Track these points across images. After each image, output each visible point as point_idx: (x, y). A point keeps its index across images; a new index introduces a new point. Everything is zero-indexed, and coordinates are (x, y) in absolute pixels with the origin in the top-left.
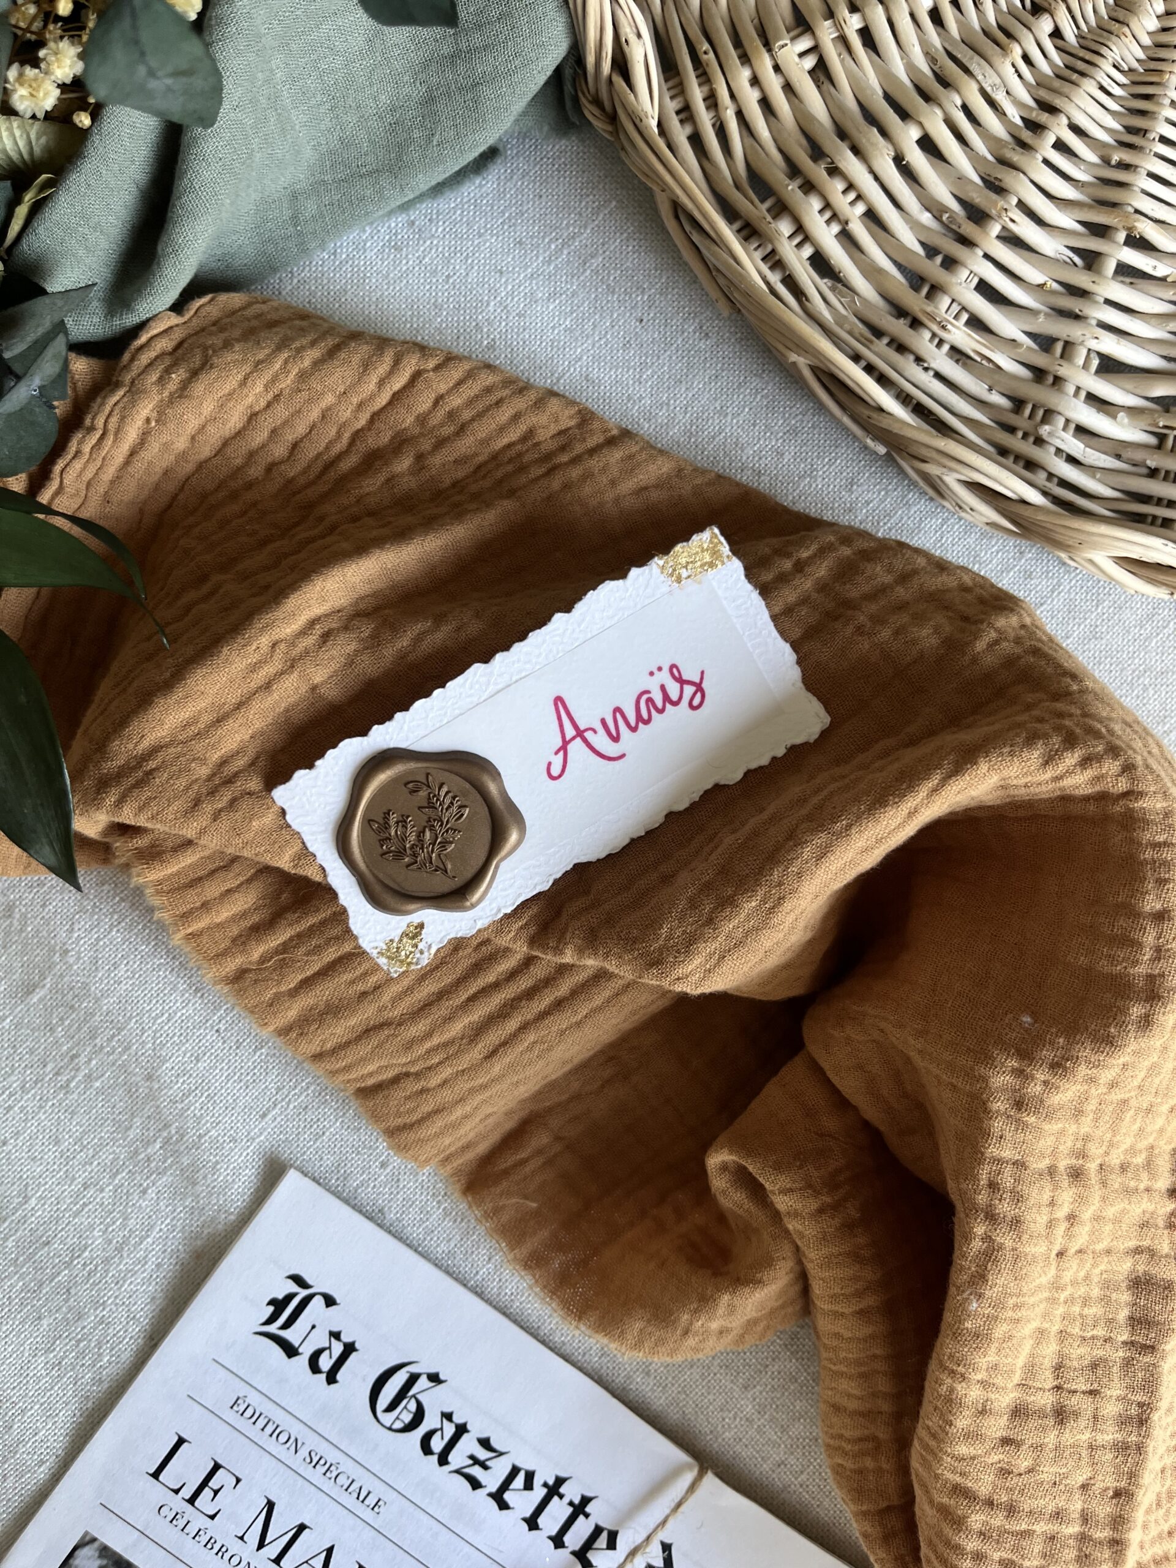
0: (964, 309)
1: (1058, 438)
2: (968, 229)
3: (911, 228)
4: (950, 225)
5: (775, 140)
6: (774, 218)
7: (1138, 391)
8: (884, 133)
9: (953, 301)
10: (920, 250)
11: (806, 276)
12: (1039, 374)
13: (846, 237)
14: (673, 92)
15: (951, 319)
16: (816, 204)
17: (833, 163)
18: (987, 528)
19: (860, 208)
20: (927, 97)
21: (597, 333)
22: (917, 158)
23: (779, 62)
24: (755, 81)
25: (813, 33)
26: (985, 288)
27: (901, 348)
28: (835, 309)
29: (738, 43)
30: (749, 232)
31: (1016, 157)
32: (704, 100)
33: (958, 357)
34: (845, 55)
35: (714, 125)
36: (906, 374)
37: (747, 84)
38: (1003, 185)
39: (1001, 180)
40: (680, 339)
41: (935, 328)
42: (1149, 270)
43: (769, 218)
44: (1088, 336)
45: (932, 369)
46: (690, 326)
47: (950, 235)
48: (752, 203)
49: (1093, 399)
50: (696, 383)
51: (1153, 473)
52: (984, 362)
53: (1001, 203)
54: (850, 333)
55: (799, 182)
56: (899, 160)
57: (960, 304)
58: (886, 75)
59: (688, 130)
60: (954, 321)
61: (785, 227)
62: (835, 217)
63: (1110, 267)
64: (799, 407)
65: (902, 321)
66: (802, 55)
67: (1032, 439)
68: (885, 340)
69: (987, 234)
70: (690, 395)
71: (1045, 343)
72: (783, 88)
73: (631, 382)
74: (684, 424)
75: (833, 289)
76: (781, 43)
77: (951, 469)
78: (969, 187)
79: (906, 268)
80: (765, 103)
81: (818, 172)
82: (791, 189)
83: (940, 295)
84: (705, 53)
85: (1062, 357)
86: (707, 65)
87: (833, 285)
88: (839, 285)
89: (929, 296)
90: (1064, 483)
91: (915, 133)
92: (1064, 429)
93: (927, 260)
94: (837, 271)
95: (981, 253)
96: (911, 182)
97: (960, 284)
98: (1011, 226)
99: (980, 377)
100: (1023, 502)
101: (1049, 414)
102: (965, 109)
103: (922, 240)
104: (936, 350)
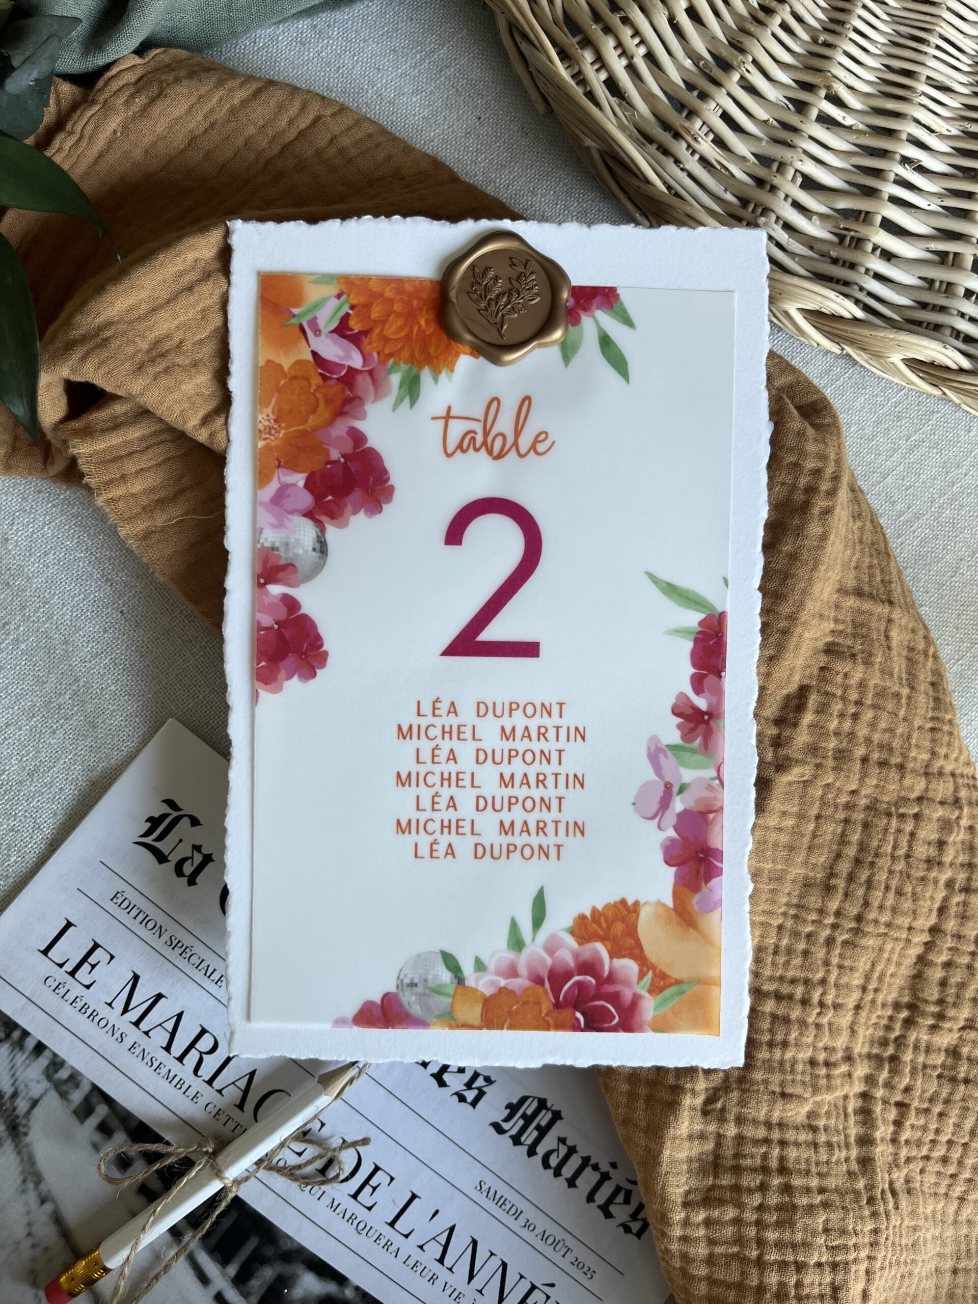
0: (711, 130)
2: (717, 73)
3: (677, 69)
4: (705, 70)
6: (581, 48)
7: (827, 203)
8: (663, 1)
9: (704, 123)
10: (683, 85)
11: (602, 93)
12: (760, 182)
13: (631, 68)
15: (703, 136)
16: (612, 42)
17: (625, 14)
19: (642, 50)
22: (684, 21)
26: (726, 117)
27: (666, 152)
28: (621, 120)
30: (564, 55)
31: (753, 28)
33: (705, 165)
36: (668, 170)
38: (742, 46)
39: (741, 43)
41: (689, 139)
42: (840, 119)
43: (578, 48)
44: (796, 158)
45: (687, 170)
46: (515, 126)
47: (703, 76)
48: (567, 36)
49: (796, 205)
50: (516, 168)
51: (835, 261)
52: (722, 170)
53: (741, 57)
55: (601, 25)
56: (671, 20)
57: (709, 126)
60: (705, 138)
62: (624, 53)
63: (814, 113)
65: (667, 133)
68: (655, 146)
69: (730, 78)
71: (764, 160)
75: (620, 105)
78: (719, 44)
79: (671, 96)
81: (615, 21)
82: (595, 29)
83: (696, 118)
85: (778, 171)
87: (620, 102)
88: (624, 103)
89: (687, 118)
91: (684, 4)
92: (775, 222)
93: (687, 92)
94: (624, 92)
95: (725, 92)
96: (679, 36)
97: (709, 110)
98: (747, 75)
99: (720, 182)
101: (766, 211)
103: (685, 78)
104: (690, 157)
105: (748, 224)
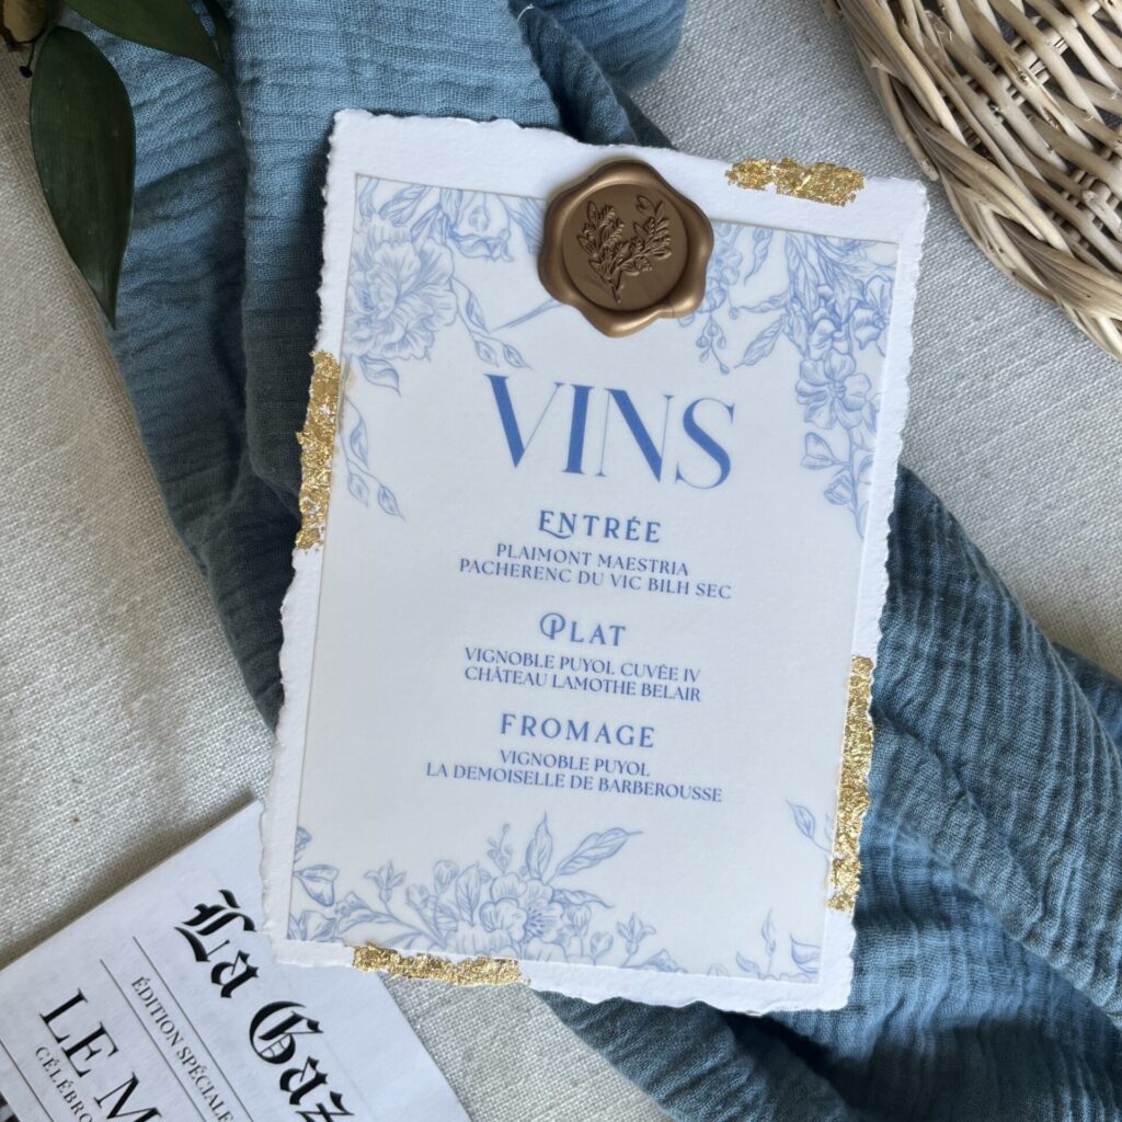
0: (1047, 70)
1: (1100, 207)
9: (1039, 60)
12: (1099, 146)
15: (1033, 75)
18: (1012, 278)
21: (710, 12)
26: (1070, 57)
27: (980, 89)
28: (929, 39)
33: (1030, 112)
36: (977, 112)
40: (783, 38)
41: (1014, 77)
45: (1002, 116)
46: (795, 28)
50: (785, 80)
52: (1051, 122)
54: (937, 63)
60: (1035, 78)
64: (873, 126)
67: (1075, 202)
68: (967, 79)
69: (1085, 9)
70: (777, 90)
73: (728, 64)
74: (764, 114)
75: (932, 21)
77: (990, 199)
79: (1004, 20)
88: (939, 19)
89: (1018, 49)
90: (1094, 250)
94: (941, 5)
95: (1075, 25)
97: (1049, 44)
98: (1108, 7)
99: (1044, 136)
100: (1047, 244)
101: (1098, 183)
104: (1011, 100)
105: (1070, 198)
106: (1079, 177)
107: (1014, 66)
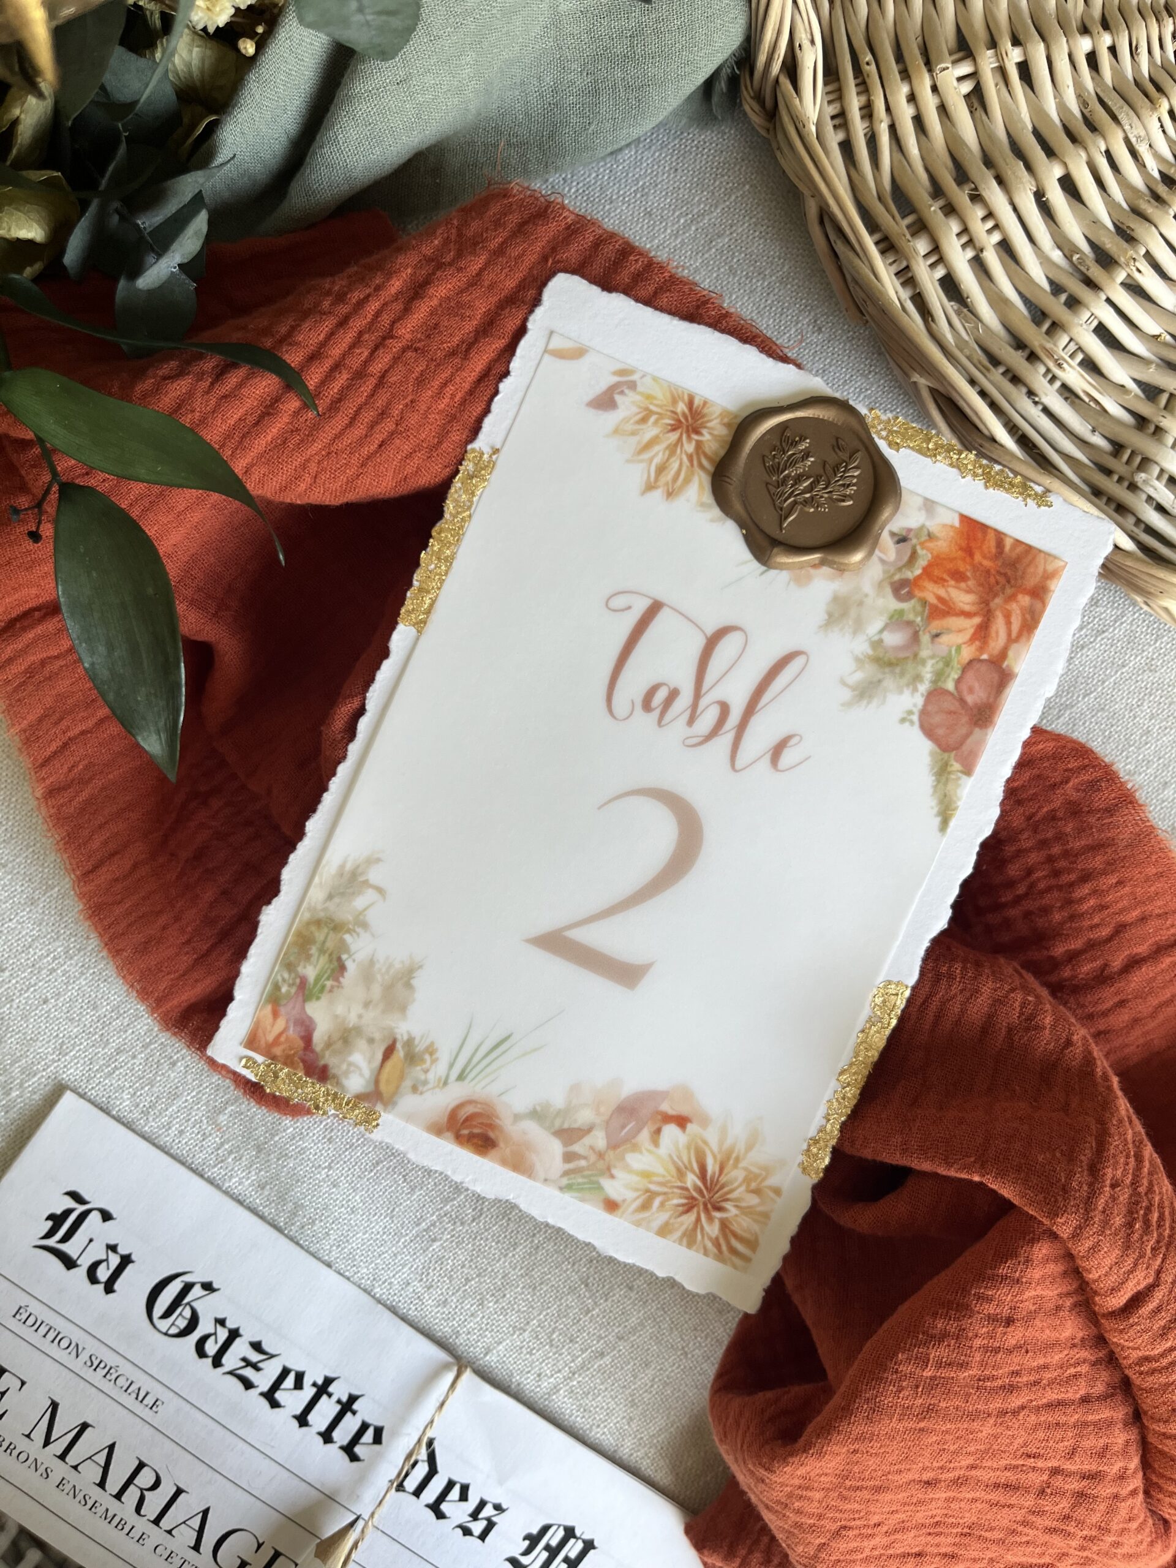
0: (1080, 349)
1: (1152, 486)
2: (1096, 272)
3: (1041, 263)
4: (1079, 266)
5: (923, 159)
6: (914, 234)
8: (1029, 168)
9: (1071, 340)
10: (1046, 286)
11: (935, 297)
12: (1141, 422)
13: (978, 263)
14: (831, 97)
16: (955, 227)
17: (976, 189)
19: (996, 237)
20: (1073, 139)
22: (1057, 197)
23: (938, 84)
24: (912, 98)
25: (974, 60)
26: (1102, 332)
27: (1016, 380)
28: (958, 333)
29: (900, 58)
30: (887, 246)
31: (1150, 209)
32: (860, 109)
33: (1067, 395)
34: (1002, 85)
35: (865, 135)
36: (1018, 406)
37: (903, 100)
38: (1132, 234)
39: (1133, 230)
41: (1051, 365)
43: (908, 236)
45: (1042, 404)
47: (1077, 275)
48: (893, 217)
52: (1092, 403)
53: (1131, 253)
54: (968, 358)
55: (941, 202)
56: (1040, 196)
57: (1077, 344)
58: (1037, 111)
59: (841, 136)
61: (922, 246)
62: (970, 242)
65: (1020, 353)
66: (960, 79)
67: (1126, 484)
68: (1001, 369)
69: (1114, 280)
71: (1151, 392)
72: (938, 108)
75: (958, 313)
76: (943, 65)
78: (1101, 231)
79: (1030, 302)
80: (919, 121)
81: (961, 197)
82: (933, 210)
83: (1060, 332)
84: (868, 64)
85: (1165, 408)
86: (868, 75)
87: (959, 309)
88: (965, 310)
90: (1151, 531)
91: (1058, 171)
92: (1158, 478)
93: (1052, 297)
94: (965, 296)
95: (1104, 297)
96: (1047, 219)
97: (1081, 325)
98: (1137, 275)
99: (1086, 419)
101: (1146, 462)
102: (1108, 154)
103: (1050, 276)
104: (1048, 385)
105: (1120, 480)
106: (1126, 457)
107: (1050, 355)
